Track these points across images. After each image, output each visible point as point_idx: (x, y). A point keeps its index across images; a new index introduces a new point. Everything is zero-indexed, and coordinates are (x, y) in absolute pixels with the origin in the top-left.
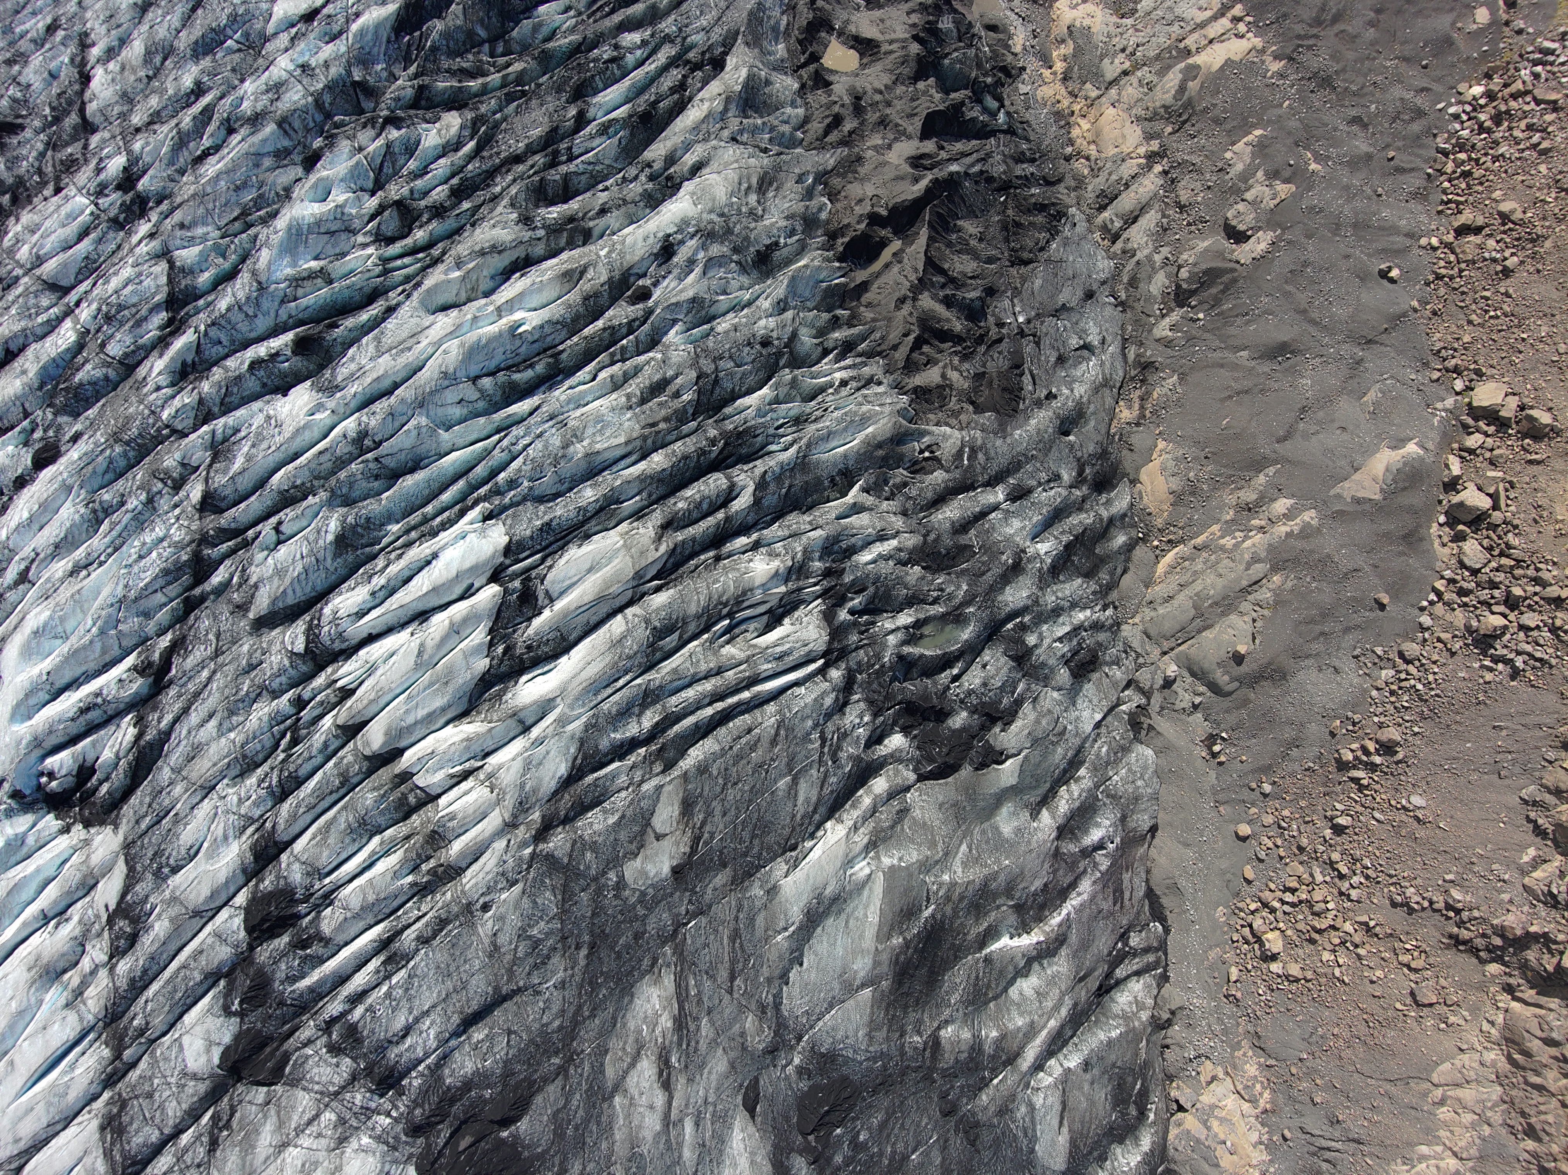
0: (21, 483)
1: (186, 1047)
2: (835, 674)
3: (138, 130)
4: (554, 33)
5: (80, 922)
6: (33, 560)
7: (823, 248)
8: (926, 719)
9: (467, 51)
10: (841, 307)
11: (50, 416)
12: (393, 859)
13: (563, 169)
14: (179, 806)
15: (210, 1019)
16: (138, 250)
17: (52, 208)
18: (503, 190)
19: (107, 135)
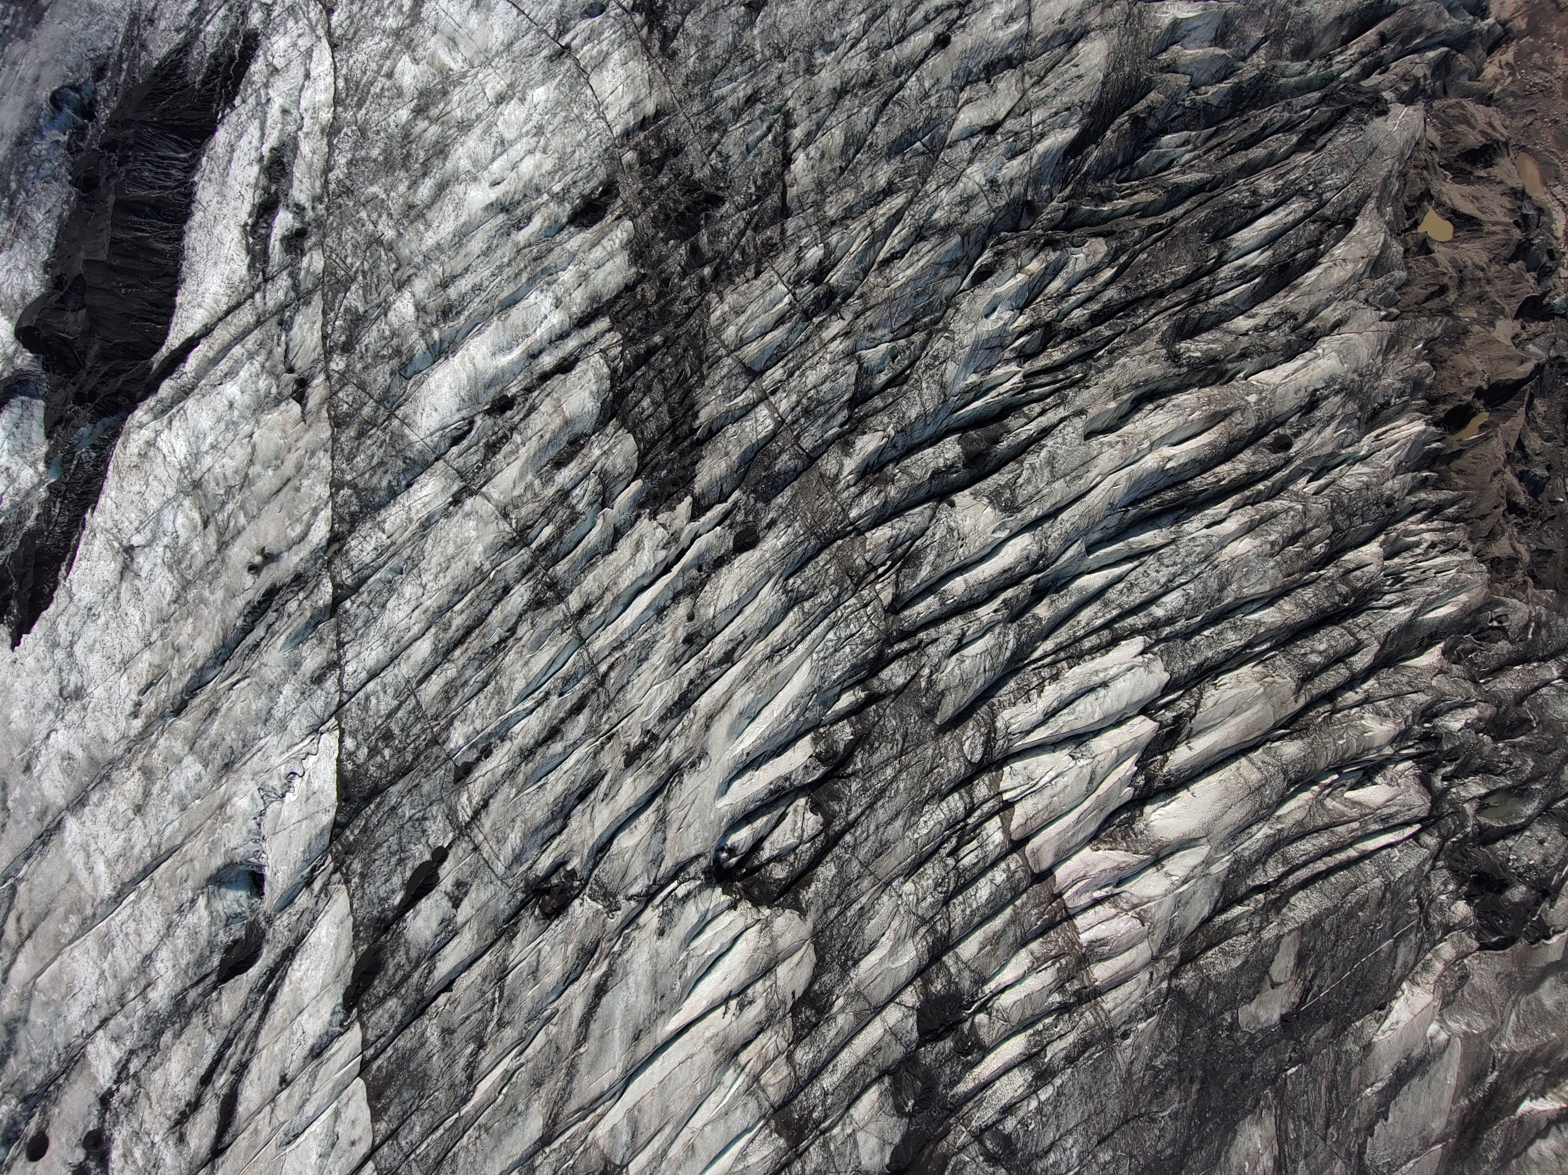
0: (720, 562)
1: (861, 1144)
2: (1430, 840)
3: (833, 223)
4: (1170, 165)
5: (766, 1006)
6: (740, 643)
7: (1423, 411)
8: (1490, 890)
9: (1105, 176)
10: (1429, 469)
11: (752, 502)
12: (1047, 977)
13: (1203, 308)
14: (864, 900)
15: (883, 1118)
16: (833, 346)
17: (757, 293)
18: (1145, 322)
19: (802, 223)
